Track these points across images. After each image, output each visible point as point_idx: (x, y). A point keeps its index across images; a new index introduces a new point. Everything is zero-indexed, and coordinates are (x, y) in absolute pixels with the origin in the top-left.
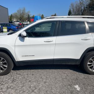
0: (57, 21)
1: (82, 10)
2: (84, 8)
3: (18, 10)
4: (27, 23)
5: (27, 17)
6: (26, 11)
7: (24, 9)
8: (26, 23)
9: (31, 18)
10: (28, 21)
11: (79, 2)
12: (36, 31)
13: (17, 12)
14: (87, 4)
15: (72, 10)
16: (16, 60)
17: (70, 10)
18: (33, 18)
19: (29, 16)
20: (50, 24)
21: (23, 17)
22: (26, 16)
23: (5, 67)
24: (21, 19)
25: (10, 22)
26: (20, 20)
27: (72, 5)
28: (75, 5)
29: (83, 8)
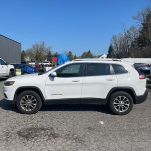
0: (84, 63)
1: (128, 46)
2: (132, 43)
3: (34, 45)
4: (47, 64)
5: (47, 54)
6: (46, 47)
7: (44, 44)
8: (45, 64)
9: (53, 56)
10: (48, 60)
11: (124, 35)
12: (63, 73)
13: (32, 48)
14: (136, 37)
15: (113, 45)
16: (45, 99)
17: (111, 46)
18: (57, 56)
19: (49, 53)
20: (79, 66)
21: (40, 54)
22: (45, 54)
23: (34, 106)
24: (38, 57)
25: (22, 63)
26: (37, 59)
27: (114, 38)
28: (118, 39)
29: (130, 43)
